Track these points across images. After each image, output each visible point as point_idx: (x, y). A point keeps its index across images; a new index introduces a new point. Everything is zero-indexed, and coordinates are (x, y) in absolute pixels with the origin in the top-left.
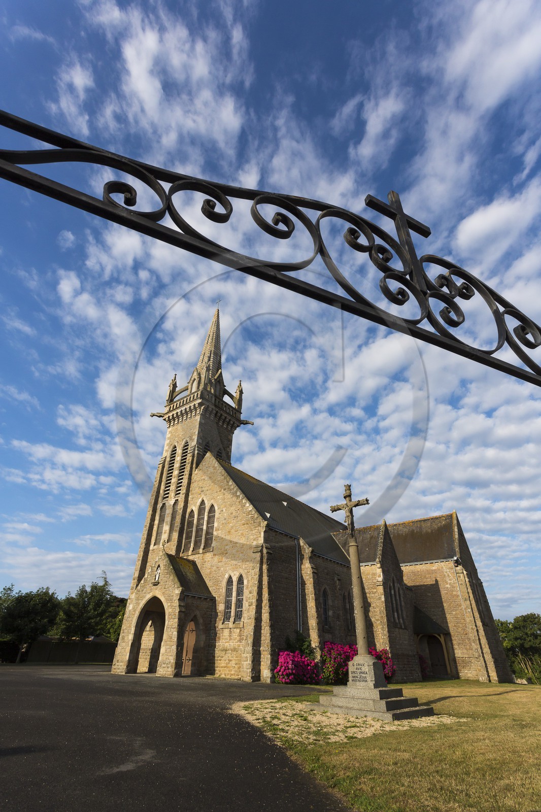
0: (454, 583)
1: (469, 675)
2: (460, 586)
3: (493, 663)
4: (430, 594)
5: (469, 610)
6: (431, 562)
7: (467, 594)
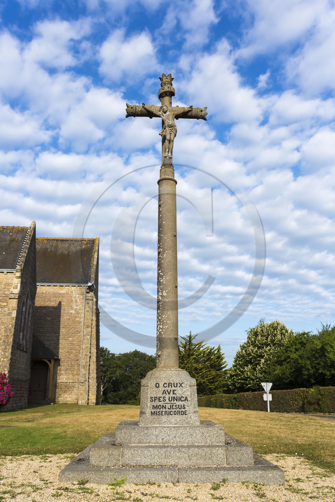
0: (80, 310)
1: (68, 399)
2: (86, 313)
3: (96, 387)
4: (49, 319)
5: (88, 337)
6: (61, 284)
7: (90, 322)
